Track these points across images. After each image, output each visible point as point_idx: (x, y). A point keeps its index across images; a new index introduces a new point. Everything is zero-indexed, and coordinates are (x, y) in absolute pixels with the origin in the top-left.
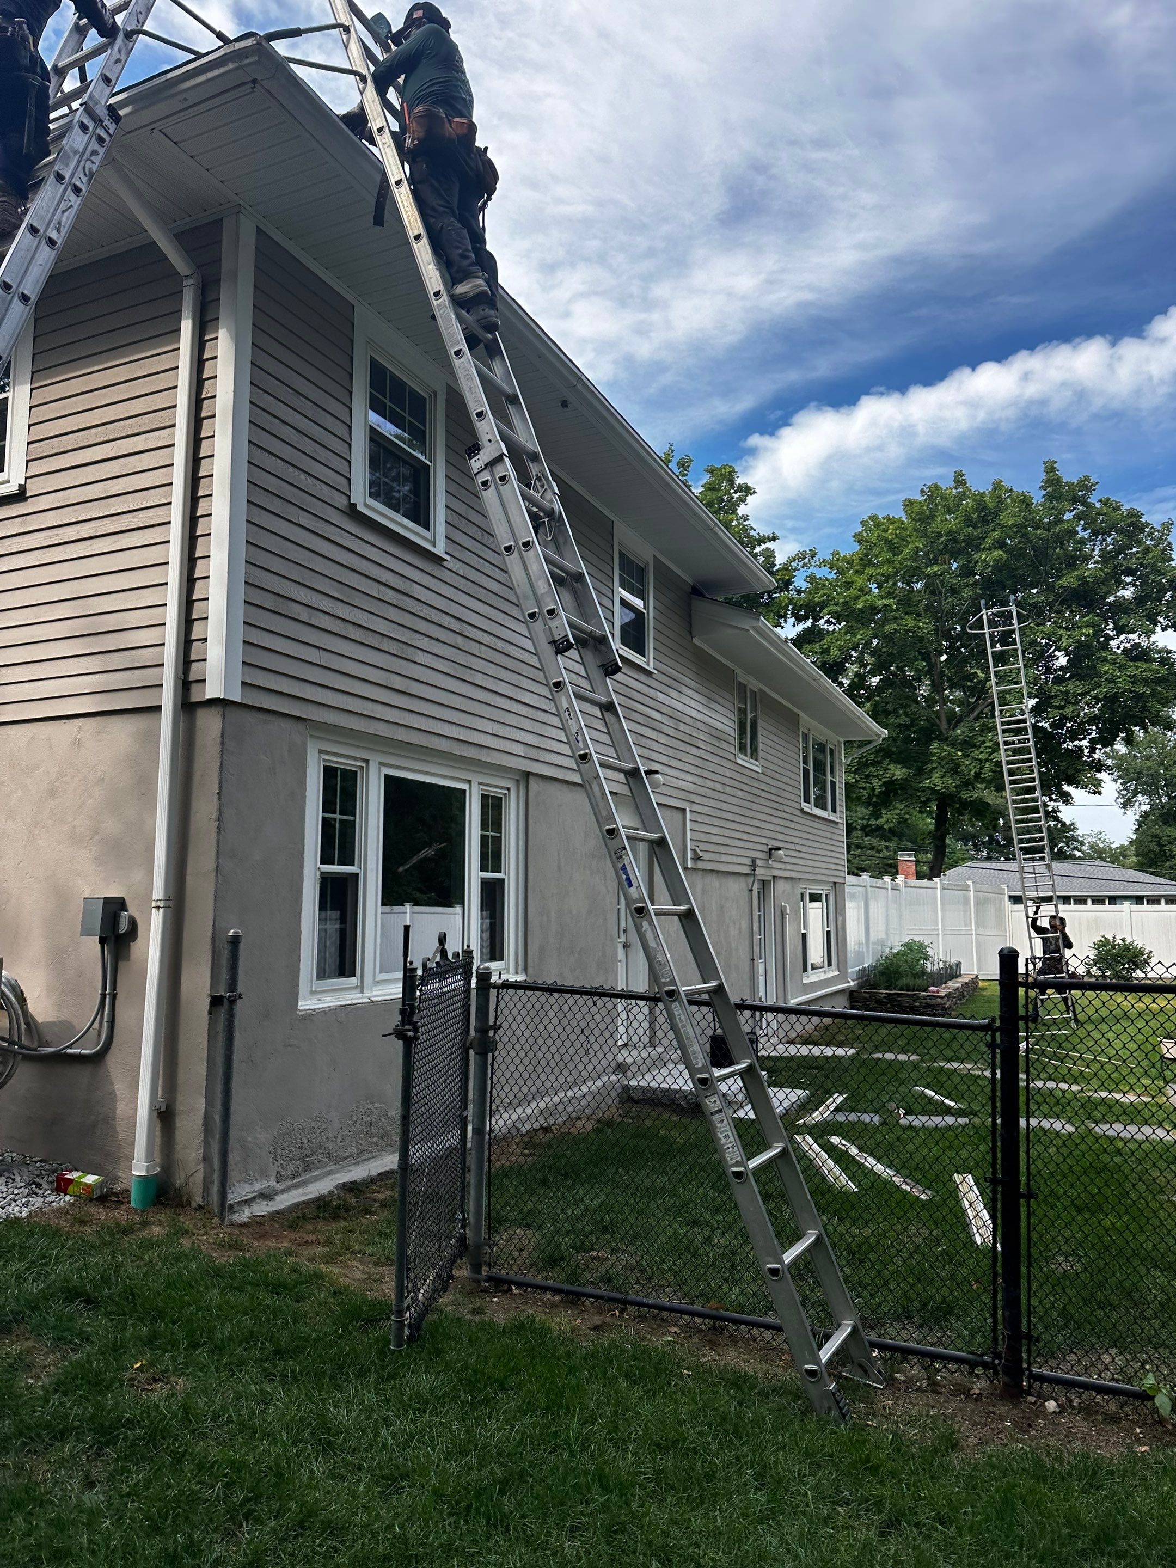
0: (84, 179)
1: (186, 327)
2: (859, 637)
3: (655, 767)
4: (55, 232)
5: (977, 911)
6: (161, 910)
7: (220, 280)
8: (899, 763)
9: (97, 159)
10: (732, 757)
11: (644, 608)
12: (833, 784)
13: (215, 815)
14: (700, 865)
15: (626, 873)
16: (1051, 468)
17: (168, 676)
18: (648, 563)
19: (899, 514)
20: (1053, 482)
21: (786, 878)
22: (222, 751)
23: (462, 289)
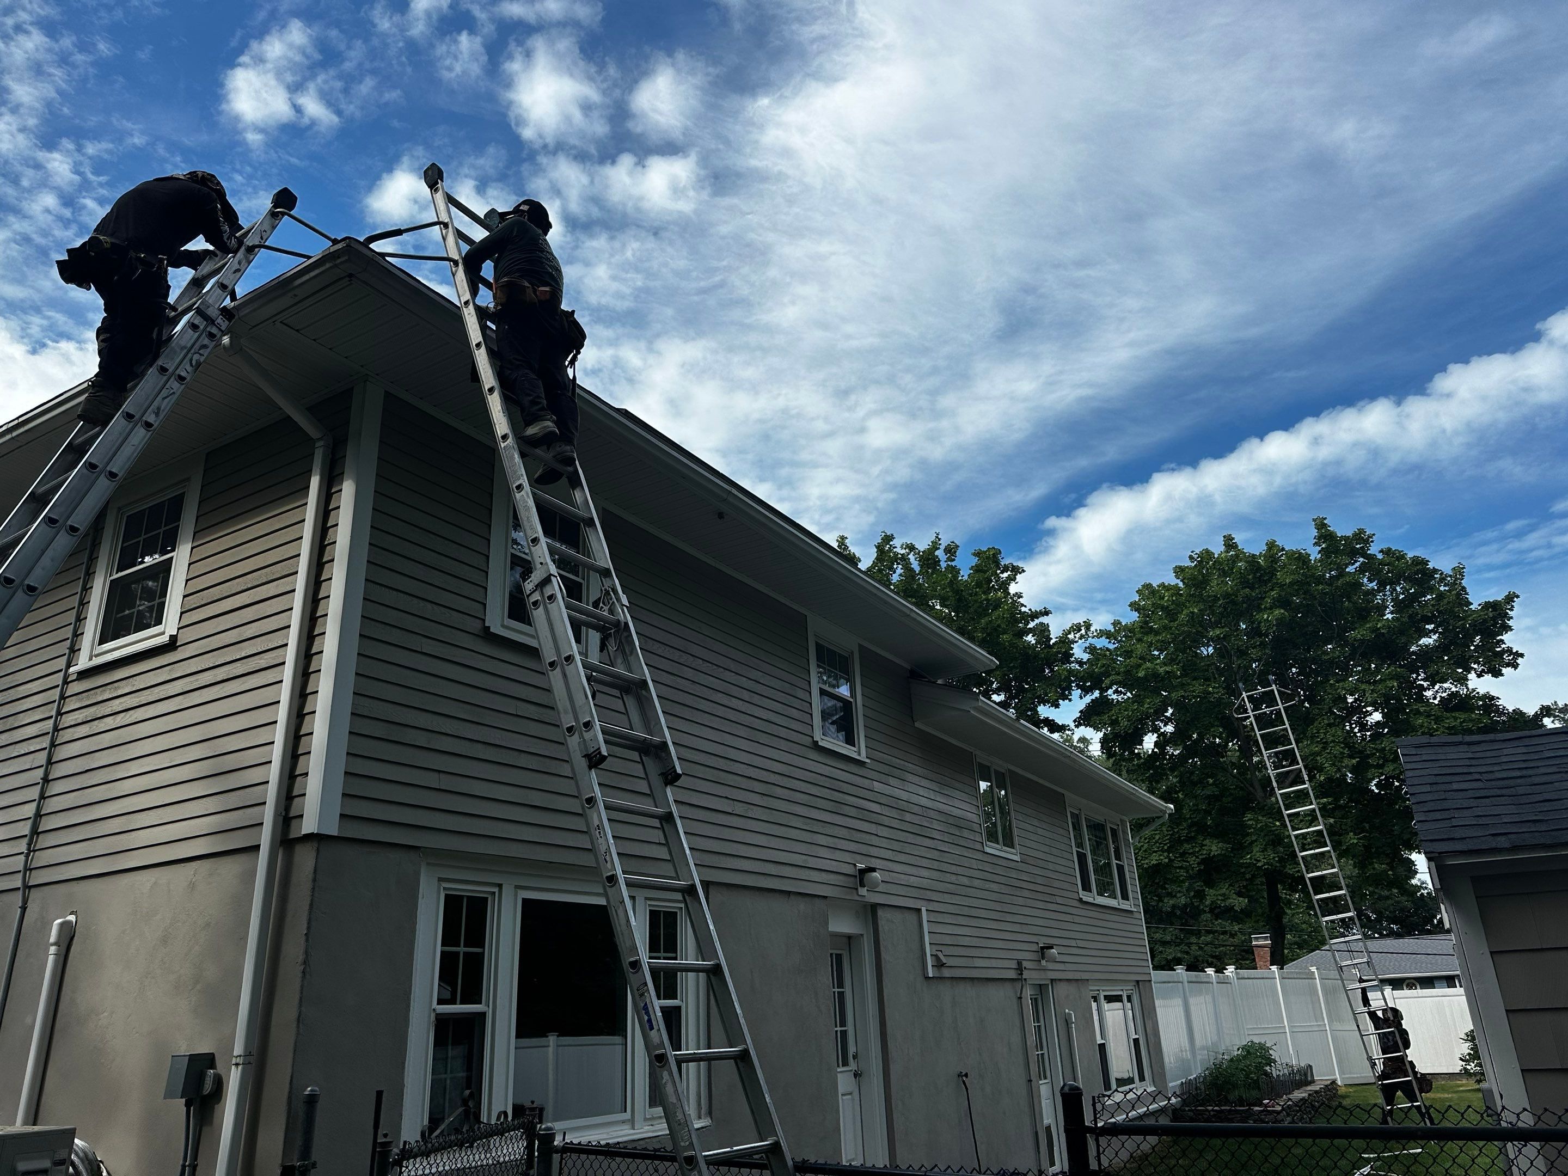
0: (189, 369)
1: (315, 482)
2: (1146, 706)
3: (874, 863)
4: (153, 416)
5: (1327, 1002)
6: (240, 1067)
7: (347, 439)
8: (1217, 838)
9: (206, 352)
10: (978, 847)
11: (851, 696)
12: (1120, 868)
13: (301, 958)
14: (946, 973)
15: (647, 1013)
16: (1321, 525)
17: (268, 814)
18: (852, 653)
19: (1171, 579)
20: (1325, 535)
21: (1068, 980)
22: (313, 888)
23: (531, 431)
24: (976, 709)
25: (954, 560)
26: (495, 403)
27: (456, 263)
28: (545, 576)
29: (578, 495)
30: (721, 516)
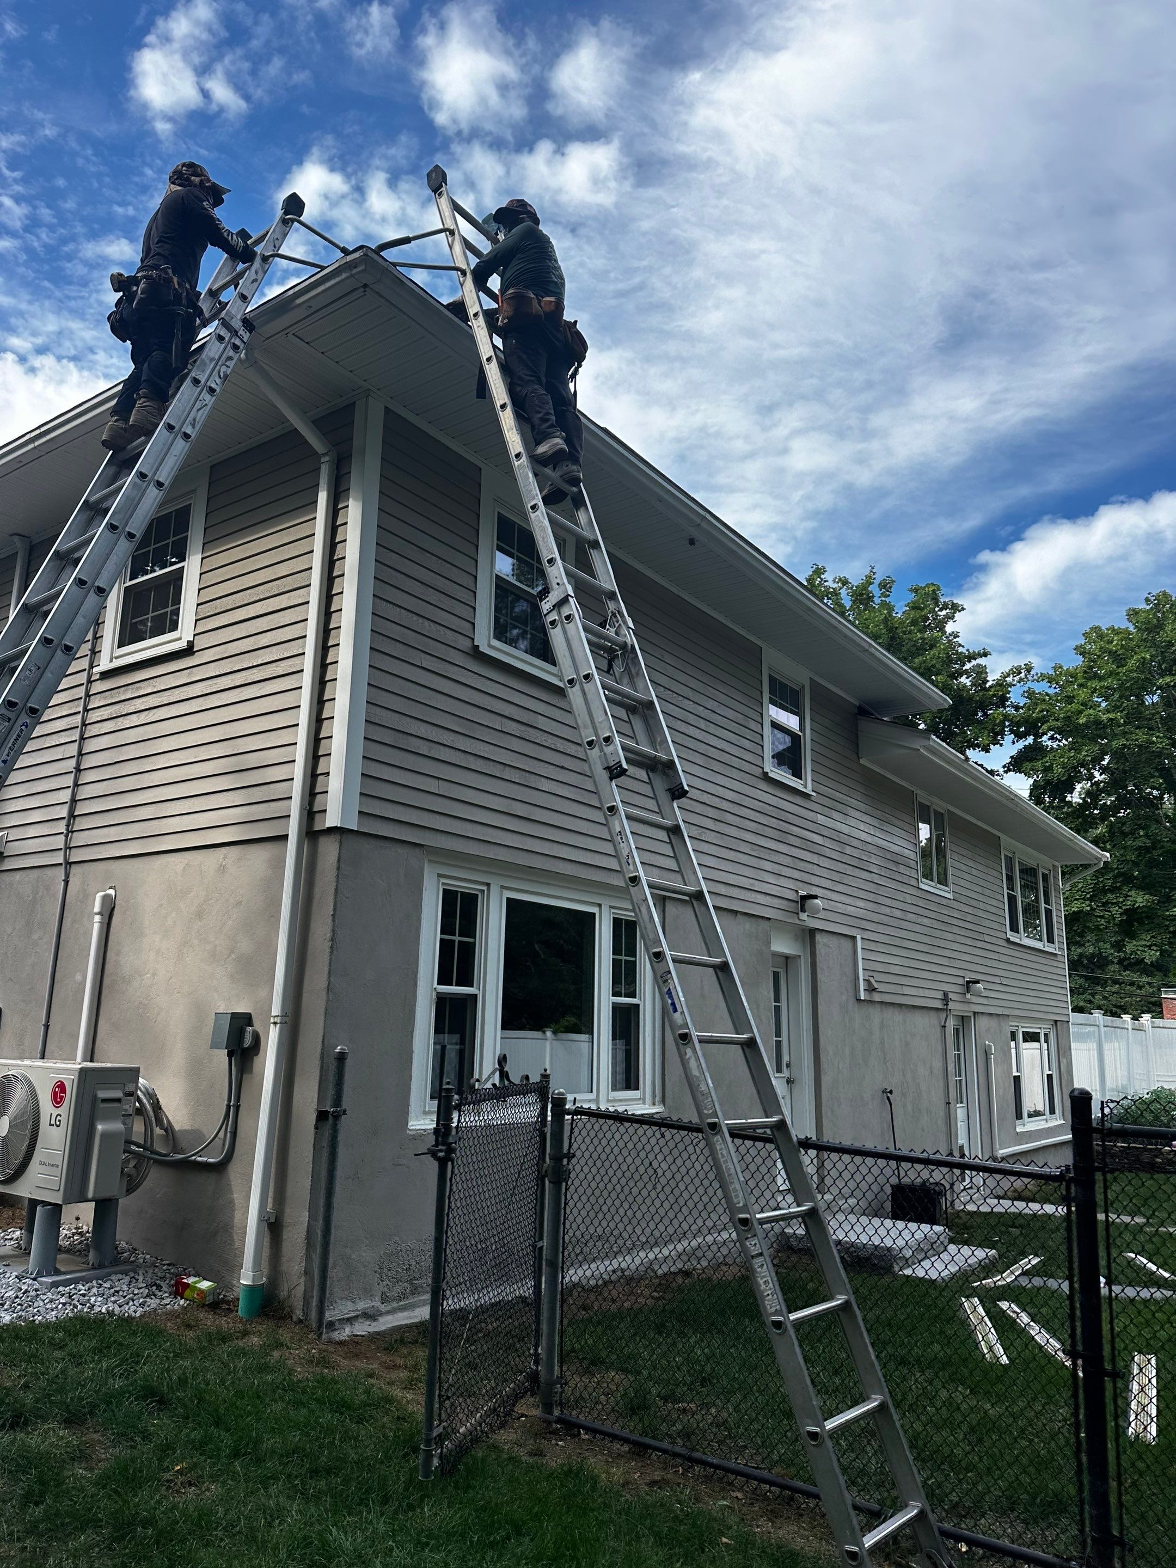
0: (218, 381)
1: (322, 497)
2: (1084, 753)
3: (814, 891)
4: (190, 427)
6: (278, 1026)
7: (351, 456)
8: (1143, 889)
9: (231, 364)
10: (914, 882)
11: (801, 730)
12: (1049, 913)
13: (329, 935)
14: (877, 997)
15: (671, 997)
17: (295, 808)
18: (803, 687)
19: (1124, 624)
21: (990, 1015)
22: (338, 875)
23: (542, 449)
24: (925, 748)
25: (889, 596)
26: (507, 419)
27: (464, 273)
28: (563, 596)
29: (582, 516)
30: (692, 542)
